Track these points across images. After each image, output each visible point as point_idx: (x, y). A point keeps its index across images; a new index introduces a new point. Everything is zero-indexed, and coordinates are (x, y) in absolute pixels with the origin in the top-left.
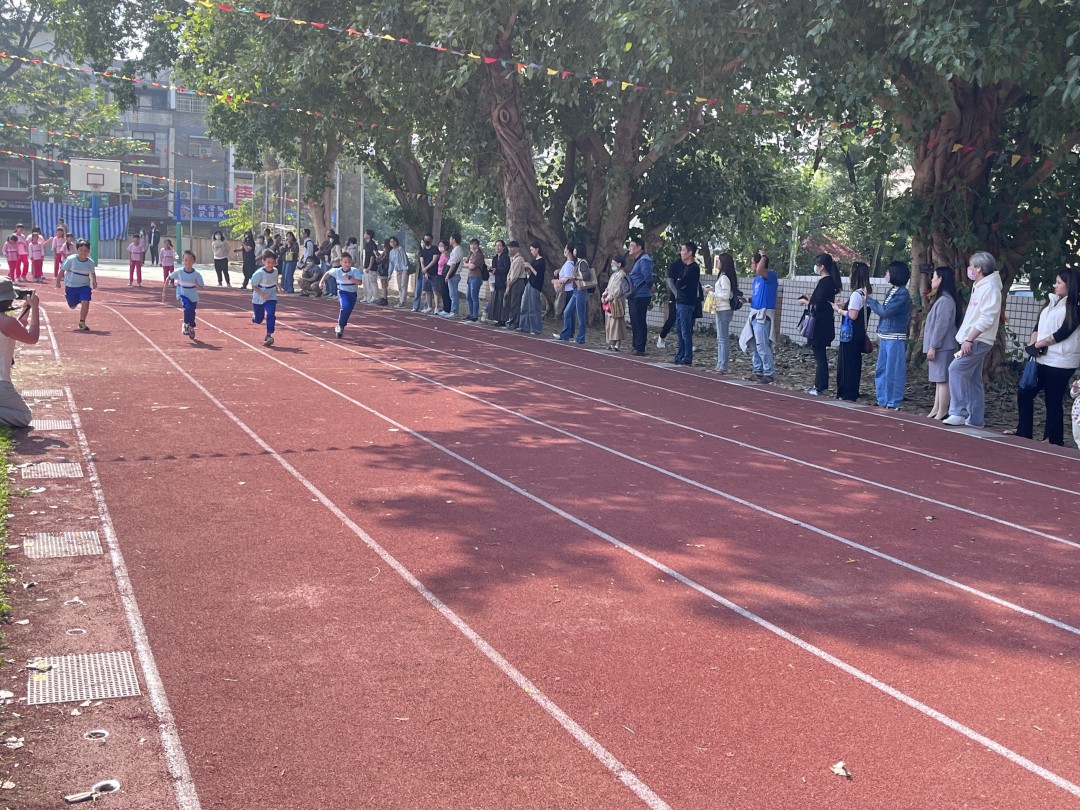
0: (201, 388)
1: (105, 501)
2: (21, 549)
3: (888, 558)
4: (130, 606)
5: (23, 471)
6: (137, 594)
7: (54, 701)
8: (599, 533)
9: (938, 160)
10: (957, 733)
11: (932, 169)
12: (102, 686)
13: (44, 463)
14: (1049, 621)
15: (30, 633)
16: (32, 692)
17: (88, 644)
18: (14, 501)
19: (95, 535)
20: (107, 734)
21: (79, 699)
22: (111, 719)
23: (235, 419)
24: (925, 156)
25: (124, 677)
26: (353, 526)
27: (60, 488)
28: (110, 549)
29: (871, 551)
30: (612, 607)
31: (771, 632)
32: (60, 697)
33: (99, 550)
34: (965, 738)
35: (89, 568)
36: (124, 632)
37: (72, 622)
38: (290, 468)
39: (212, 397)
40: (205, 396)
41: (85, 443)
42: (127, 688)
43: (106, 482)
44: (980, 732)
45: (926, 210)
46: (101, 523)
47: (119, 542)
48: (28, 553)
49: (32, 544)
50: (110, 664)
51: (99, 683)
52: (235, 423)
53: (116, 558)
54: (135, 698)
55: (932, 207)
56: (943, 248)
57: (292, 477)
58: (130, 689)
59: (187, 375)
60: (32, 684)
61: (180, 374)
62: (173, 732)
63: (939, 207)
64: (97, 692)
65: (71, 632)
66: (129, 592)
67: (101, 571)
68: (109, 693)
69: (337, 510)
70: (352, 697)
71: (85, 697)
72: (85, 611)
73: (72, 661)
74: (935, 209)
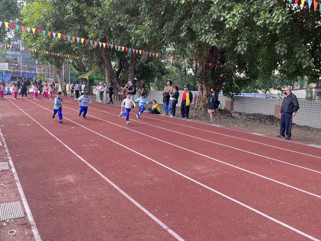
0: (33, 119)
1: (9, 153)
4: (19, 185)
6: (20, 182)
8: (143, 155)
9: (204, 65)
10: (247, 208)
11: (203, 67)
12: (12, 214)
14: (254, 173)
17: (7, 199)
19: (7, 163)
20: (15, 231)
21: (5, 219)
22: (16, 226)
23: (43, 127)
24: (201, 65)
25: (19, 210)
26: (79, 157)
28: (11, 167)
29: (207, 157)
30: (152, 177)
31: (192, 181)
33: (8, 168)
34: (249, 209)
35: (5, 174)
36: (18, 194)
37: (2, 192)
38: (60, 141)
39: (36, 122)
40: (35, 122)
41: (2, 136)
42: (20, 214)
43: (9, 147)
44: (252, 207)
45: (202, 76)
46: (8, 159)
47: (14, 165)
50: (14, 206)
51: (11, 213)
52: (43, 129)
53: (14, 170)
54: (23, 217)
56: (205, 85)
57: (60, 143)
58: (21, 214)
59: (29, 116)
61: (27, 116)
62: (36, 229)
63: (205, 76)
64: (11, 216)
65: (1, 196)
66: (18, 181)
67: (9, 175)
68: (15, 216)
69: (74, 152)
70: (88, 211)
71: (7, 219)
72: (5, 188)
73: (2, 206)
74: (204, 76)
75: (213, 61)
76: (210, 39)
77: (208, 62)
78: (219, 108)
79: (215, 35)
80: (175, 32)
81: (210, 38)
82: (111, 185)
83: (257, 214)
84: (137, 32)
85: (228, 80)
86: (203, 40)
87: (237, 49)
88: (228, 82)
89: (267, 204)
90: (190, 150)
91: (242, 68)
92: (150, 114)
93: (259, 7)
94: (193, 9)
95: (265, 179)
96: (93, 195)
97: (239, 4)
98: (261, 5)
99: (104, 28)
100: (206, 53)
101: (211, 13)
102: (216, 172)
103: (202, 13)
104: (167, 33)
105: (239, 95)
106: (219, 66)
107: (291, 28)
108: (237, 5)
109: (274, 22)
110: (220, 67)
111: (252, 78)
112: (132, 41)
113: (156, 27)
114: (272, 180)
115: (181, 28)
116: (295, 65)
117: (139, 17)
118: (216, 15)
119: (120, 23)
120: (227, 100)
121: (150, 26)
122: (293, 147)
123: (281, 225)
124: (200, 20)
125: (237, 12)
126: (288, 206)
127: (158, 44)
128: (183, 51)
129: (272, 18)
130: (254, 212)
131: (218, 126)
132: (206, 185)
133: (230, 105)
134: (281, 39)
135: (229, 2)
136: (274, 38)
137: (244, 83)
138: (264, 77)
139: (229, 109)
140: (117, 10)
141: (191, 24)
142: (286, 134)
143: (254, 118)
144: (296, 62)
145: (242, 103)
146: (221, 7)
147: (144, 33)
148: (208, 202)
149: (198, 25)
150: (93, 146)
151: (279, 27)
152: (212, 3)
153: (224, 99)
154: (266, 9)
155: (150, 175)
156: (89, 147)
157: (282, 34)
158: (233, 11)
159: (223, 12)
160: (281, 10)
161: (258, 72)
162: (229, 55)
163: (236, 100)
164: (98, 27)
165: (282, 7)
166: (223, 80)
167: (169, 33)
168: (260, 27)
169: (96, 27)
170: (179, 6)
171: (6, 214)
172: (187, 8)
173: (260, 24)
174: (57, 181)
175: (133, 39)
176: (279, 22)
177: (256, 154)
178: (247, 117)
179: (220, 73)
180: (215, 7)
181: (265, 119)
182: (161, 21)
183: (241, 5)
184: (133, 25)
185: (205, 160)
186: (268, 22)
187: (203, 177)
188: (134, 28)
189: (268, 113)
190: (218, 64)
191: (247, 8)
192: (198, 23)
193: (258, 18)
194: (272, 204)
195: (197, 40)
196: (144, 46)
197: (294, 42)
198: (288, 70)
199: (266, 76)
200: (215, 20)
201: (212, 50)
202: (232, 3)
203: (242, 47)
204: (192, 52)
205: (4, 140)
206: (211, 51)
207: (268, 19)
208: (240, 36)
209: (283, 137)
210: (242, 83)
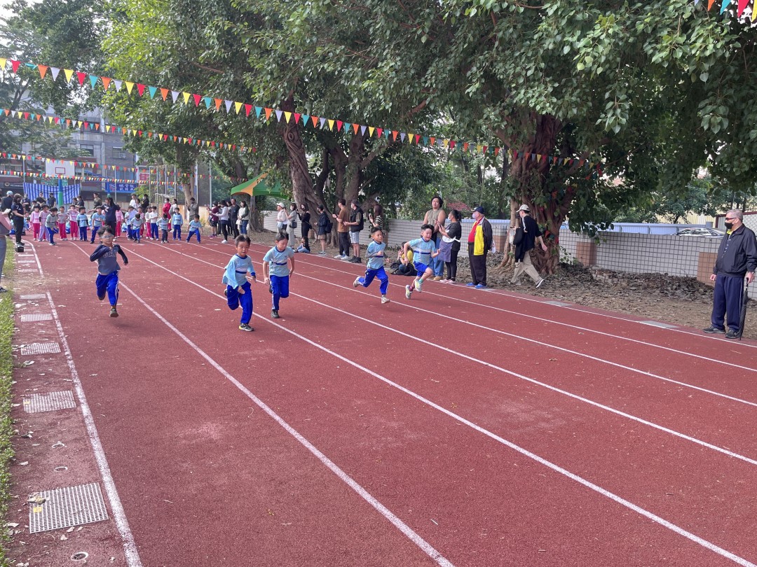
0: (129, 290)
1: (76, 368)
2: (22, 407)
3: (543, 385)
4: (96, 445)
5: (22, 350)
6: (100, 437)
7: (48, 529)
8: (378, 376)
9: (524, 159)
10: (630, 509)
11: (521, 164)
12: (81, 513)
13: (35, 344)
14: (647, 423)
15: (30, 471)
16: (32, 522)
17: (70, 478)
18: (17, 371)
19: (70, 393)
20: (87, 555)
21: (66, 526)
22: (89, 542)
23: (151, 309)
24: (517, 157)
25: (96, 505)
26: (232, 379)
27: (46, 361)
28: (80, 403)
29: (532, 381)
30: (399, 429)
32: (52, 525)
33: (73, 405)
34: (635, 512)
35: (67, 418)
36: (94, 467)
37: (58, 461)
38: (188, 341)
39: (136, 296)
40: (133, 295)
41: (61, 329)
42: (98, 514)
43: (75, 355)
44: (642, 507)
45: (519, 186)
46: (74, 384)
47: (86, 397)
48: (26, 409)
49: (29, 403)
50: (85, 494)
51: (79, 512)
52: (152, 312)
53: (85, 409)
54: (105, 522)
55: (522, 184)
57: (190, 346)
58: (100, 515)
60: (32, 515)
62: (134, 549)
63: (525, 184)
64: (78, 519)
65: (57, 470)
66: (96, 435)
67: (76, 420)
68: (86, 519)
69: (220, 369)
70: (252, 509)
71: (70, 524)
72: (66, 452)
73: (59, 493)
74: (523, 185)
75: (545, 149)
76: (537, 98)
77: (534, 152)
78: (562, 260)
79: (550, 89)
80: (454, 82)
81: (537, 95)
82: (304, 446)
83: (657, 524)
84: (365, 84)
85: (583, 192)
86: (520, 100)
87: (605, 120)
88: (582, 199)
89: (681, 499)
90: (490, 365)
91: (616, 163)
92: (394, 276)
93: (658, 19)
94: (496, 28)
95: (676, 436)
96: (262, 472)
97: (607, 14)
98: (663, 15)
99: (288, 77)
100: (528, 131)
101: (540, 37)
102: (554, 419)
103: (519, 36)
104: (434, 86)
105: (608, 230)
106: (560, 160)
107: (737, 68)
108: (604, 16)
109: (696, 53)
110: (563, 162)
111: (642, 189)
112: (354, 106)
113: (410, 72)
114: (694, 440)
115: (469, 73)
116: (750, 155)
117: (368, 50)
118: (552, 41)
119: (326, 66)
120: (581, 240)
121: (395, 69)
122: (747, 357)
123: (716, 553)
124: (513, 52)
125: (603, 31)
126: (734, 505)
127: (414, 111)
128: (473, 127)
129: (691, 44)
130: (649, 520)
131: (559, 305)
132: (530, 452)
133: (588, 253)
134: (712, 95)
135: (585, 9)
136: (696, 92)
137: (622, 201)
138: (672, 186)
139: (585, 262)
140: (319, 36)
141: (492, 64)
142: (728, 325)
143: (648, 285)
144: (750, 148)
145: (618, 247)
146: (564, 22)
147: (381, 87)
148: (535, 493)
149: (510, 65)
150: (263, 353)
151: (706, 66)
152: (544, 12)
153: (574, 239)
154: (675, 23)
155: (394, 424)
156: (255, 356)
157: (715, 82)
158: (594, 30)
159: (569, 33)
160: (711, 26)
161: (657, 173)
162: (584, 135)
163: (601, 242)
164: (275, 74)
165: (714, 18)
166: (571, 193)
167: (440, 87)
168: (660, 66)
169: (269, 76)
170: (464, 22)
171: (66, 513)
172: (482, 27)
173: (660, 60)
174: (181, 435)
175: (356, 101)
176: (708, 53)
177: (652, 375)
178: (628, 282)
179: (562, 179)
180: (550, 21)
181: (674, 287)
182: (422, 57)
183: (613, 15)
184: (356, 69)
185: (527, 390)
186: (679, 54)
187: (521, 430)
188: (357, 76)
189: (682, 272)
190: (558, 156)
191: (628, 23)
192: (509, 60)
193: (654, 45)
194: (694, 501)
195: (508, 100)
196: (380, 118)
197: (744, 100)
198: (732, 169)
199: (677, 184)
200: (550, 53)
201: (542, 123)
202: (591, 12)
203: (617, 115)
204: (494, 129)
205: (64, 339)
206: (540, 124)
207: (681, 48)
208: (610, 89)
209: (720, 332)
210: (618, 200)
